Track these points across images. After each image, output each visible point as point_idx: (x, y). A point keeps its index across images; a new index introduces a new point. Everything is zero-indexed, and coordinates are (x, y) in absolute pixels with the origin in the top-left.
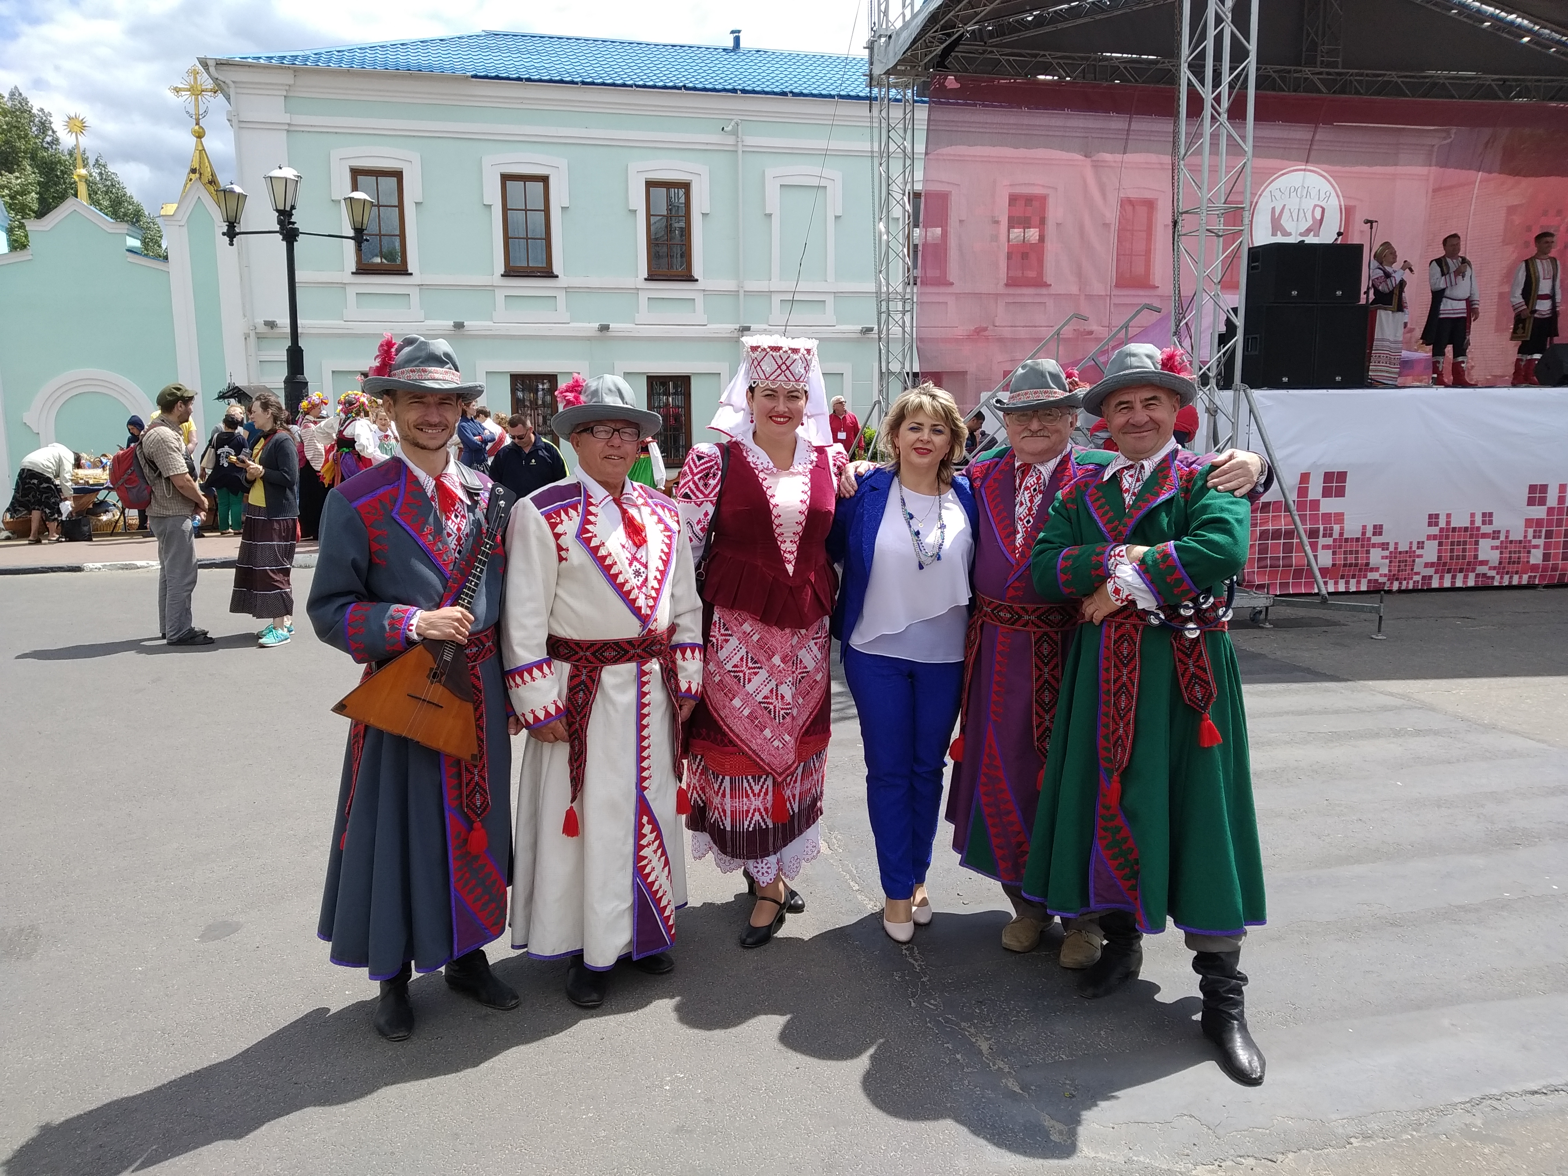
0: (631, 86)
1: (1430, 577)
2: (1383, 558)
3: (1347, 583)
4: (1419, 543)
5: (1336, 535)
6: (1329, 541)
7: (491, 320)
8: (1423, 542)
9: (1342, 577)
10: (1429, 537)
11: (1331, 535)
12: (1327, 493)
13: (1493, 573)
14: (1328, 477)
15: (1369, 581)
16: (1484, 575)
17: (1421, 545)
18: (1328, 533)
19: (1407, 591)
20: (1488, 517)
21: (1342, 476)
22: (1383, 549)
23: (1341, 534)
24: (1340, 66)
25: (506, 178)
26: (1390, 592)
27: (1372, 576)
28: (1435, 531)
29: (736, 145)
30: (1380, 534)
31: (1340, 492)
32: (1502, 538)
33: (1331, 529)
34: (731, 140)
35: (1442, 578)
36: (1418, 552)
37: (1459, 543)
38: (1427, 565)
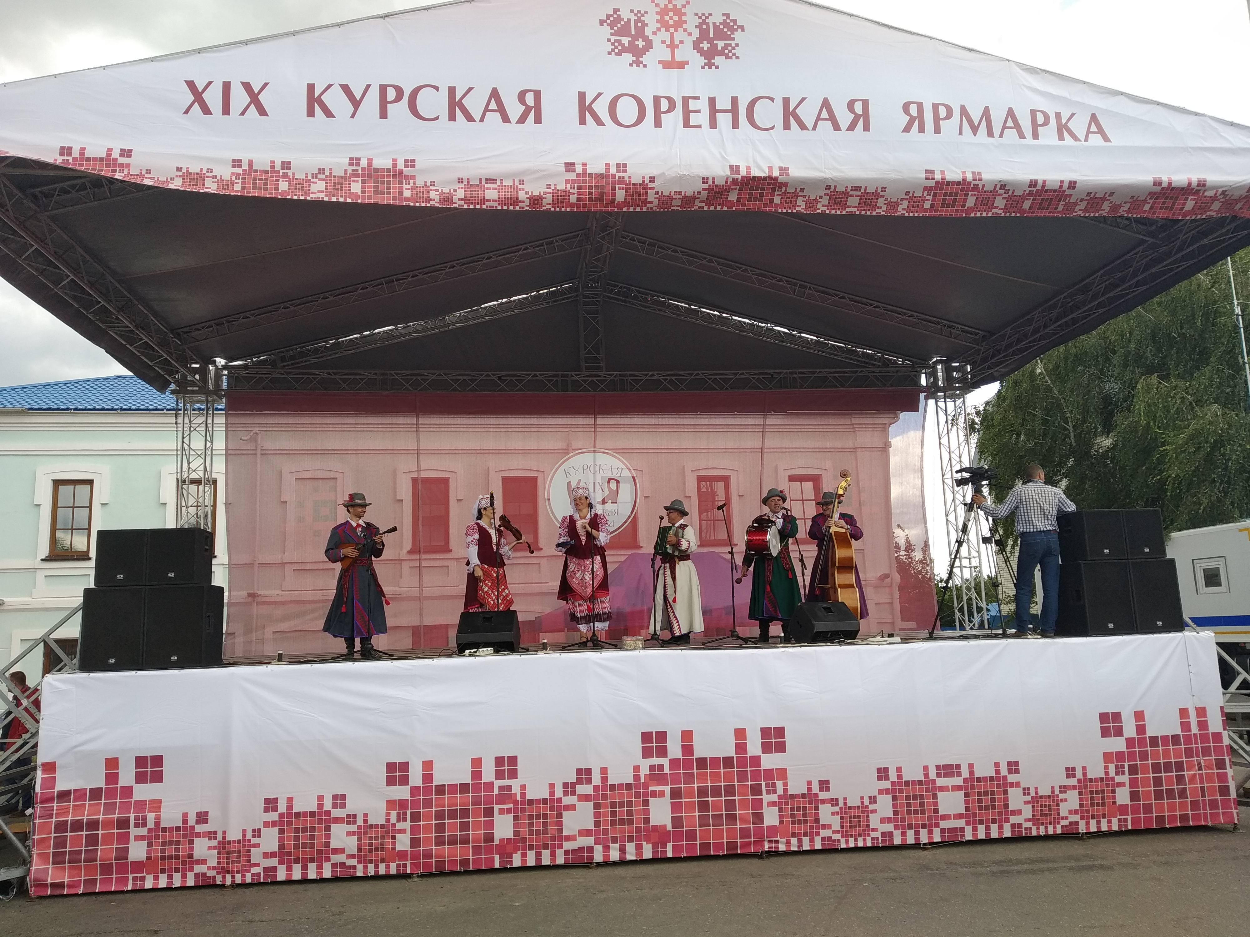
1: (274, 869)
2: (209, 848)
3: (170, 877)
4: (254, 830)
5: (151, 824)
6: (143, 831)
7: (31, 596)
8: (259, 830)
9: (163, 871)
10: (266, 824)
11: (144, 825)
12: (141, 778)
13: (353, 862)
14: (141, 761)
15: (197, 875)
16: (343, 865)
17: (257, 833)
18: (141, 823)
19: (244, 885)
20: (340, 800)
21: (158, 760)
22: (210, 839)
23: (157, 823)
24: (604, 369)
25: (57, 483)
26: (223, 886)
27: (198, 869)
28: (274, 816)
29: (256, 450)
30: (206, 821)
31: (158, 777)
32: (360, 822)
33: (145, 818)
34: (251, 446)
35: (289, 869)
36: (254, 841)
37: (305, 830)
38: (266, 855)
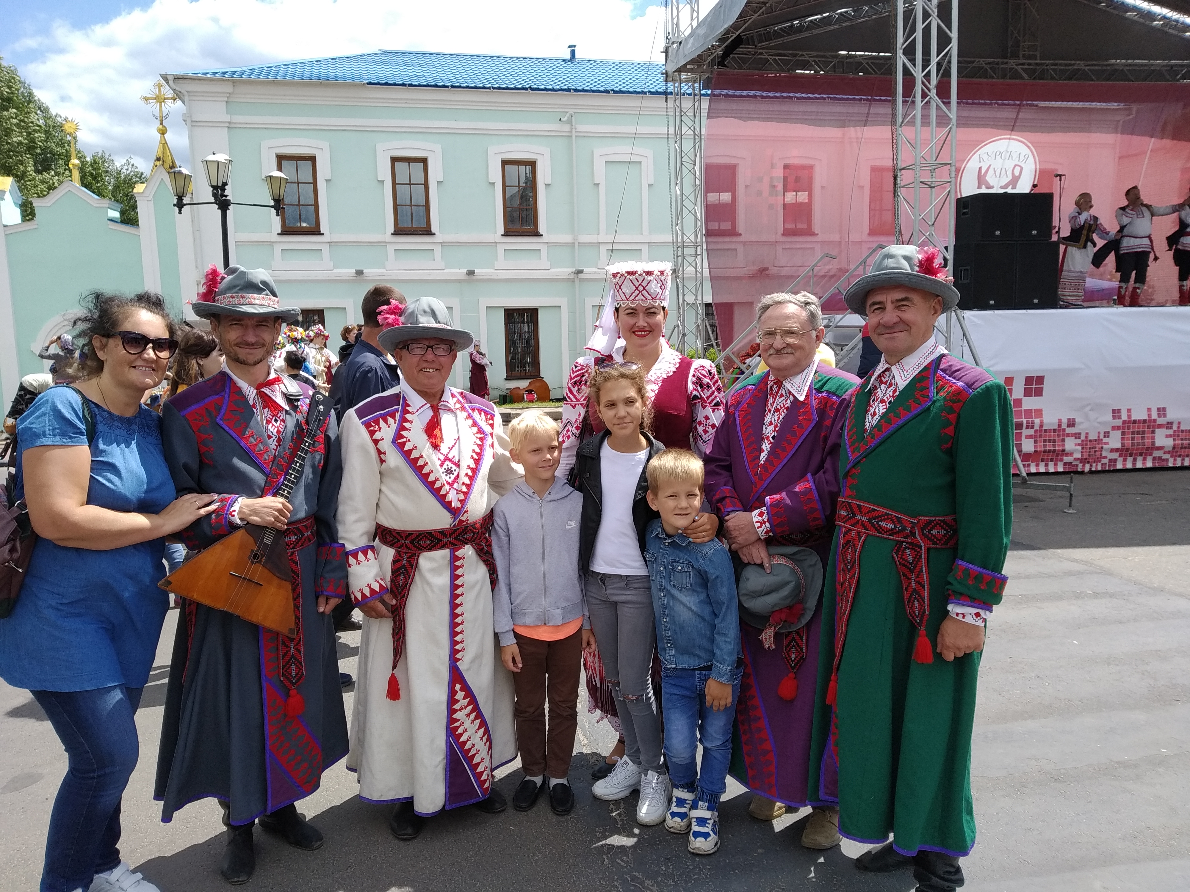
0: (489, 88)
1: (1115, 460)
2: (1076, 445)
3: (1047, 465)
4: (1105, 433)
5: (1037, 427)
6: (1031, 432)
7: (385, 268)
8: (1108, 432)
9: (1042, 461)
10: (1114, 428)
11: (1032, 427)
12: (1028, 393)
13: (1166, 456)
14: (1029, 380)
15: (1065, 464)
16: (1160, 458)
17: (1107, 434)
18: (1030, 426)
19: (1096, 472)
20: (1162, 411)
21: (1040, 380)
22: (1076, 438)
23: (1041, 426)
24: (1038, 58)
25: (394, 160)
26: (1082, 473)
27: (1066, 459)
28: (1119, 423)
29: (571, 132)
30: (1073, 425)
31: (1039, 393)
32: (1175, 427)
33: (1033, 422)
34: (567, 128)
35: (1125, 461)
36: (1105, 440)
37: (1138, 433)
38: (1112, 450)
